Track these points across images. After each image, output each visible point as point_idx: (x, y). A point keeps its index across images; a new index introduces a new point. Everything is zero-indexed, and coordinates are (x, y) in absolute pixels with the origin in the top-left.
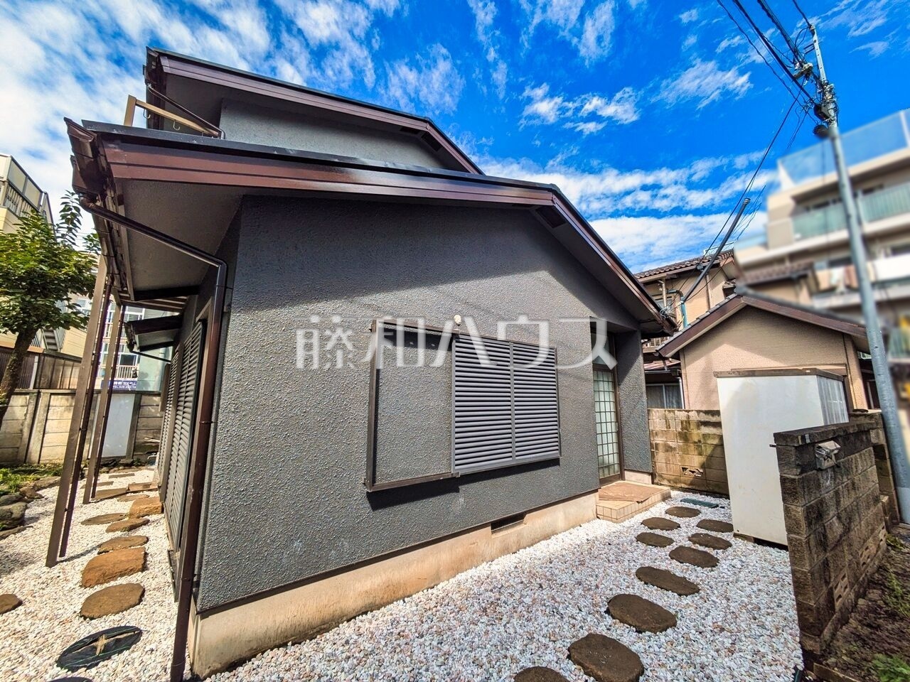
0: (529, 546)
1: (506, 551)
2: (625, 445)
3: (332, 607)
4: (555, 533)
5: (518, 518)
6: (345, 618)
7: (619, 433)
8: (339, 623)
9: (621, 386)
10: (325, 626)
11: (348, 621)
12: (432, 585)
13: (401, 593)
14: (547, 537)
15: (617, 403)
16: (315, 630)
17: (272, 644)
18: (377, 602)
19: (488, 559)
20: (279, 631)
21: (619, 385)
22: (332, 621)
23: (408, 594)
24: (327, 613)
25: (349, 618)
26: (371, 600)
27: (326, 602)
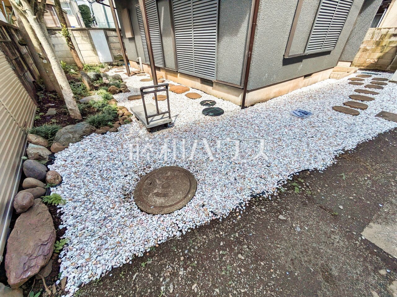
0: (310, 85)
1: (305, 86)
3: (268, 95)
4: (317, 82)
5: (310, 75)
12: (287, 93)
14: (315, 83)
16: (266, 100)
18: (276, 96)
19: (300, 88)
20: (260, 99)
23: (282, 95)
25: (271, 99)
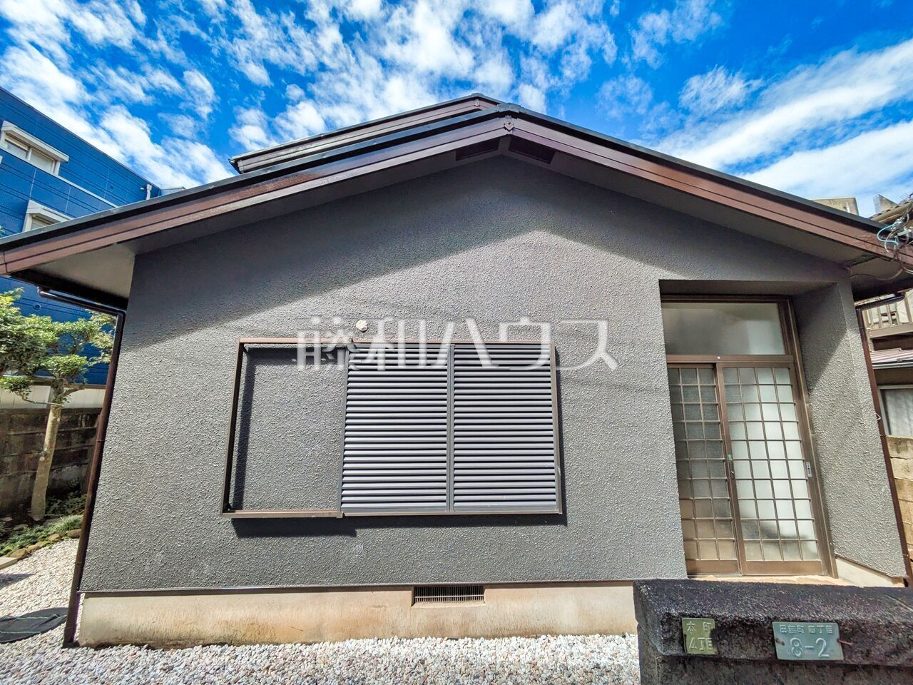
0: (487, 637)
1: (438, 631)
2: (831, 506)
3: (189, 625)
6: (201, 642)
7: (816, 482)
8: (195, 645)
9: (816, 393)
10: (181, 642)
11: (204, 646)
12: (311, 641)
13: (268, 636)
14: (533, 634)
15: (805, 424)
16: (171, 643)
17: (134, 640)
18: (238, 638)
19: (402, 634)
20: (140, 631)
21: (809, 390)
22: (188, 639)
23: (276, 641)
24: (184, 630)
25: (206, 642)
26: (230, 633)
27: (183, 619)
